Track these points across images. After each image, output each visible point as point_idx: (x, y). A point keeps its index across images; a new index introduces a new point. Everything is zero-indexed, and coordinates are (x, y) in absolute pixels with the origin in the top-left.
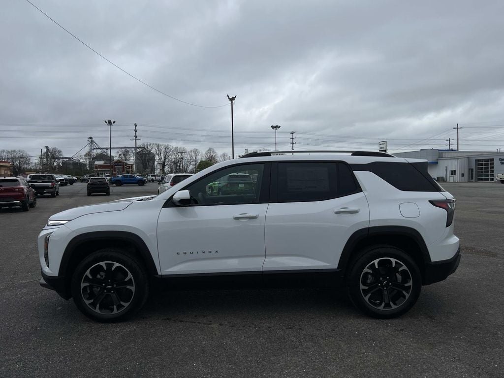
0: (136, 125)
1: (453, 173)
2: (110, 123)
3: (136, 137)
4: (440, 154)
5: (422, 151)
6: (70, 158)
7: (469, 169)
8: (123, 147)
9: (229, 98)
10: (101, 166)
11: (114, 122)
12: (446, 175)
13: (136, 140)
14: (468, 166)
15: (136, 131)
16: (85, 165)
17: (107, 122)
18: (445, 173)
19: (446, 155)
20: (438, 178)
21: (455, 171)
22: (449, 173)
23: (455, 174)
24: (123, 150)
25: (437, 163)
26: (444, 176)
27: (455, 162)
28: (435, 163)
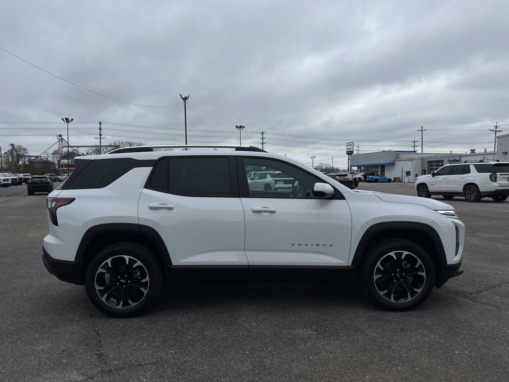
0: (100, 123)
1: (408, 173)
2: (67, 120)
3: (100, 135)
4: (397, 155)
5: (384, 152)
6: (37, 157)
7: (423, 170)
8: (94, 145)
9: (182, 98)
10: (66, 166)
11: (72, 120)
12: (402, 176)
13: (100, 138)
14: (422, 168)
15: (100, 129)
16: (54, 164)
17: (64, 119)
18: (401, 174)
19: (402, 156)
20: (395, 178)
21: (409, 172)
22: (405, 174)
23: (409, 175)
24: (94, 148)
25: (394, 164)
26: (400, 176)
27: (410, 163)
28: (392, 164)
